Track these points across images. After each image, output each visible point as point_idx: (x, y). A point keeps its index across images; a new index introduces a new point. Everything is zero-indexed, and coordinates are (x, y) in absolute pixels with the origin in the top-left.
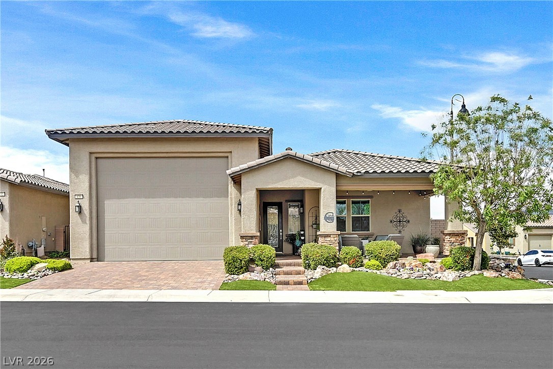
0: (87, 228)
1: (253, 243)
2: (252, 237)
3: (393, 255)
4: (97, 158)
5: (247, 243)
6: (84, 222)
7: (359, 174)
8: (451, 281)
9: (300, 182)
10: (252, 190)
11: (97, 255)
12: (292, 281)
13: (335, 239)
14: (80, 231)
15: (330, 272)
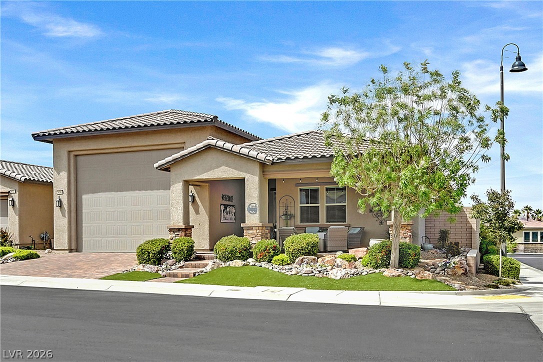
0: (66, 220)
1: (179, 235)
2: (179, 230)
3: (302, 249)
4: (76, 156)
5: (174, 235)
6: (64, 216)
7: (279, 161)
8: (338, 278)
9: (224, 172)
10: (180, 182)
11: (76, 246)
12: (180, 274)
13: (258, 231)
14: (61, 223)
15: (221, 266)
